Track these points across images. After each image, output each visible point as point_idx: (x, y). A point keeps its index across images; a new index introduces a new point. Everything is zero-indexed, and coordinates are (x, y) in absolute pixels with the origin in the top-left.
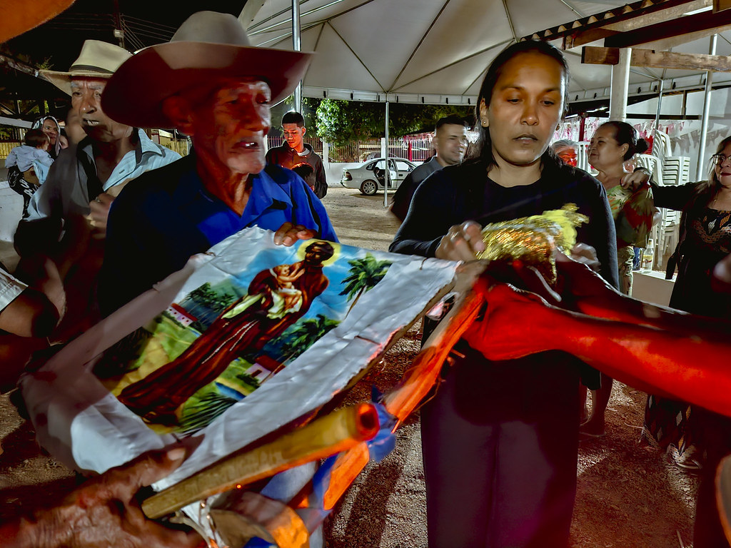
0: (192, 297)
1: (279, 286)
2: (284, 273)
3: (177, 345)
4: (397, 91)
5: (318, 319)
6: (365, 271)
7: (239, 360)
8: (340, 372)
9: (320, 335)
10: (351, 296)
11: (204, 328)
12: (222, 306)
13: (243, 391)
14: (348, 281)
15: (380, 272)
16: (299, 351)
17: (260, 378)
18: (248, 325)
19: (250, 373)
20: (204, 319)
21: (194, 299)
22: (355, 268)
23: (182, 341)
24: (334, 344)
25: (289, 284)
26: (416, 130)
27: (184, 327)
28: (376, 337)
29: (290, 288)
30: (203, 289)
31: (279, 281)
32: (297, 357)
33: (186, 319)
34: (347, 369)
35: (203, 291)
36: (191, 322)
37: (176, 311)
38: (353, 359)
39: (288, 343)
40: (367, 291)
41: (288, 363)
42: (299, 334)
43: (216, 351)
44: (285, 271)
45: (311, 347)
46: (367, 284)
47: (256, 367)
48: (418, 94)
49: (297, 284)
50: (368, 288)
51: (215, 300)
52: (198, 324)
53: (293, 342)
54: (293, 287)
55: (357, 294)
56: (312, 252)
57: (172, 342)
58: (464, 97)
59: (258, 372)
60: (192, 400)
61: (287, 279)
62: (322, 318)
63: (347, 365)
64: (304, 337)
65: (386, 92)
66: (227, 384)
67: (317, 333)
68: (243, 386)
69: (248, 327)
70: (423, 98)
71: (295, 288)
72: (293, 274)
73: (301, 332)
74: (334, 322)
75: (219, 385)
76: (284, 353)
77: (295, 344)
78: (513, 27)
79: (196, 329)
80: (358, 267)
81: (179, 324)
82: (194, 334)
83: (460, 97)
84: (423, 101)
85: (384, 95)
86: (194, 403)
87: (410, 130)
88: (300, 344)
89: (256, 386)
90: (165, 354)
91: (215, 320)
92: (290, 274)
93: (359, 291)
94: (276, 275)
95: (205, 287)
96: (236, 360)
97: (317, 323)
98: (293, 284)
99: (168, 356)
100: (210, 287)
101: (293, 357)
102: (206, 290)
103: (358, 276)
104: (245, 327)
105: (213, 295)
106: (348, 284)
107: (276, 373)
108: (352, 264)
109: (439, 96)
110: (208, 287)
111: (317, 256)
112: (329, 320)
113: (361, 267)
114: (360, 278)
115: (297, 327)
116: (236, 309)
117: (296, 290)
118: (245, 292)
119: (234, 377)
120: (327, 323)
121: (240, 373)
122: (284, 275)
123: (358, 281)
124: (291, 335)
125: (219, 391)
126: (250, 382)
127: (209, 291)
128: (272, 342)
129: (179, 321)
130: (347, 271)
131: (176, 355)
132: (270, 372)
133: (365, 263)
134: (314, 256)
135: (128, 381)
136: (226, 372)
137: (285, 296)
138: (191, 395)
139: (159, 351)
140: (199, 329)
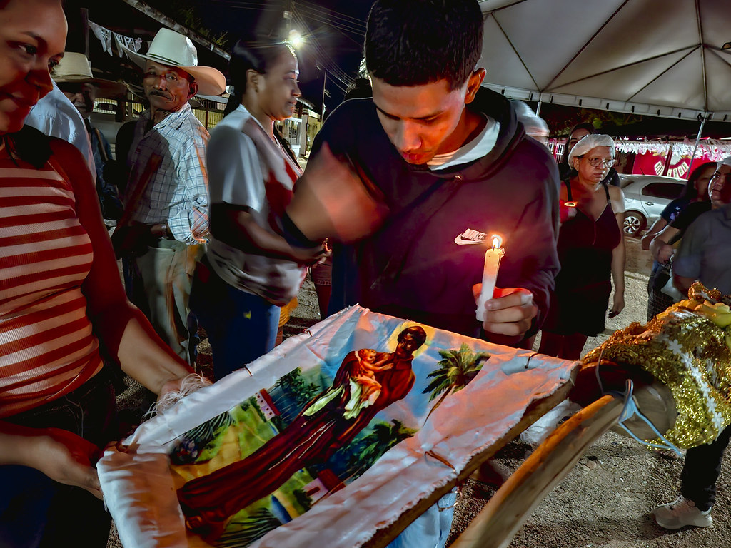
0: (281, 383)
1: (360, 373)
2: (369, 359)
3: (253, 441)
4: (554, 91)
5: (393, 424)
6: (457, 366)
7: (303, 471)
8: (395, 499)
9: (390, 444)
10: (435, 395)
11: (285, 426)
12: (306, 399)
13: (292, 512)
14: (434, 375)
15: (475, 367)
16: (365, 466)
17: (314, 498)
18: (324, 427)
19: (307, 490)
20: (287, 414)
21: (282, 386)
22: (446, 361)
23: (258, 437)
24: (402, 459)
25: (371, 373)
26: (564, 134)
27: (265, 421)
28: (451, 456)
29: (371, 377)
30: (293, 376)
31: (362, 367)
32: (360, 474)
33: (270, 411)
34: (404, 496)
35: (293, 377)
36: (273, 415)
37: (263, 400)
38: (415, 484)
39: (355, 454)
40: (454, 392)
41: (350, 481)
42: (368, 441)
43: (286, 457)
44: (371, 357)
45: (378, 461)
46: (456, 383)
47: (316, 483)
48: (576, 96)
49: (379, 376)
50: (456, 388)
51: (301, 390)
52: (279, 419)
53: (361, 452)
54: (374, 377)
55: (442, 394)
56: (405, 341)
57: (249, 436)
58: (628, 104)
59: (316, 490)
60: (242, 513)
61: (371, 366)
62: (398, 424)
63: (405, 490)
64: (373, 446)
65: (541, 91)
66: (281, 500)
67: (388, 443)
68: (294, 506)
69: (324, 429)
70: (581, 101)
71: (376, 380)
72: (379, 363)
73: (371, 439)
74: (410, 431)
75: (275, 499)
76: (348, 468)
77: (362, 455)
78: (702, 32)
79: (276, 425)
80: (449, 361)
81: (262, 416)
82: (272, 430)
83: (623, 103)
84: (580, 104)
85: (538, 94)
86: (243, 518)
87: (558, 133)
88: (368, 456)
89: (307, 508)
90: (239, 449)
91: (296, 417)
92: (375, 362)
93: (445, 391)
94: (360, 359)
95: (295, 373)
96: (299, 471)
97: (391, 428)
98: (375, 374)
99: (240, 453)
100: (300, 374)
101: (357, 474)
102: (295, 377)
103: (447, 371)
104: (320, 430)
105: (301, 384)
106: (433, 379)
107: (332, 493)
108: (444, 355)
109: (599, 101)
110: (299, 373)
111: (409, 346)
112: (405, 428)
113: (453, 360)
114: (449, 374)
115: (368, 432)
116: (316, 404)
117: (376, 382)
118: (330, 383)
119: (291, 492)
120: (401, 431)
121: (298, 487)
122: (368, 362)
123: (446, 377)
124: (360, 443)
125: (272, 508)
126: (303, 502)
127: (298, 378)
128: (342, 450)
129: (262, 412)
130: (435, 363)
131: (248, 452)
132: (327, 491)
133: (458, 356)
134: (406, 345)
135: (194, 473)
136: (286, 484)
137: (362, 384)
138: (244, 507)
139: (234, 446)
140: (279, 426)
